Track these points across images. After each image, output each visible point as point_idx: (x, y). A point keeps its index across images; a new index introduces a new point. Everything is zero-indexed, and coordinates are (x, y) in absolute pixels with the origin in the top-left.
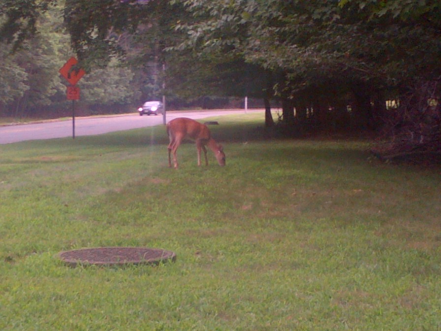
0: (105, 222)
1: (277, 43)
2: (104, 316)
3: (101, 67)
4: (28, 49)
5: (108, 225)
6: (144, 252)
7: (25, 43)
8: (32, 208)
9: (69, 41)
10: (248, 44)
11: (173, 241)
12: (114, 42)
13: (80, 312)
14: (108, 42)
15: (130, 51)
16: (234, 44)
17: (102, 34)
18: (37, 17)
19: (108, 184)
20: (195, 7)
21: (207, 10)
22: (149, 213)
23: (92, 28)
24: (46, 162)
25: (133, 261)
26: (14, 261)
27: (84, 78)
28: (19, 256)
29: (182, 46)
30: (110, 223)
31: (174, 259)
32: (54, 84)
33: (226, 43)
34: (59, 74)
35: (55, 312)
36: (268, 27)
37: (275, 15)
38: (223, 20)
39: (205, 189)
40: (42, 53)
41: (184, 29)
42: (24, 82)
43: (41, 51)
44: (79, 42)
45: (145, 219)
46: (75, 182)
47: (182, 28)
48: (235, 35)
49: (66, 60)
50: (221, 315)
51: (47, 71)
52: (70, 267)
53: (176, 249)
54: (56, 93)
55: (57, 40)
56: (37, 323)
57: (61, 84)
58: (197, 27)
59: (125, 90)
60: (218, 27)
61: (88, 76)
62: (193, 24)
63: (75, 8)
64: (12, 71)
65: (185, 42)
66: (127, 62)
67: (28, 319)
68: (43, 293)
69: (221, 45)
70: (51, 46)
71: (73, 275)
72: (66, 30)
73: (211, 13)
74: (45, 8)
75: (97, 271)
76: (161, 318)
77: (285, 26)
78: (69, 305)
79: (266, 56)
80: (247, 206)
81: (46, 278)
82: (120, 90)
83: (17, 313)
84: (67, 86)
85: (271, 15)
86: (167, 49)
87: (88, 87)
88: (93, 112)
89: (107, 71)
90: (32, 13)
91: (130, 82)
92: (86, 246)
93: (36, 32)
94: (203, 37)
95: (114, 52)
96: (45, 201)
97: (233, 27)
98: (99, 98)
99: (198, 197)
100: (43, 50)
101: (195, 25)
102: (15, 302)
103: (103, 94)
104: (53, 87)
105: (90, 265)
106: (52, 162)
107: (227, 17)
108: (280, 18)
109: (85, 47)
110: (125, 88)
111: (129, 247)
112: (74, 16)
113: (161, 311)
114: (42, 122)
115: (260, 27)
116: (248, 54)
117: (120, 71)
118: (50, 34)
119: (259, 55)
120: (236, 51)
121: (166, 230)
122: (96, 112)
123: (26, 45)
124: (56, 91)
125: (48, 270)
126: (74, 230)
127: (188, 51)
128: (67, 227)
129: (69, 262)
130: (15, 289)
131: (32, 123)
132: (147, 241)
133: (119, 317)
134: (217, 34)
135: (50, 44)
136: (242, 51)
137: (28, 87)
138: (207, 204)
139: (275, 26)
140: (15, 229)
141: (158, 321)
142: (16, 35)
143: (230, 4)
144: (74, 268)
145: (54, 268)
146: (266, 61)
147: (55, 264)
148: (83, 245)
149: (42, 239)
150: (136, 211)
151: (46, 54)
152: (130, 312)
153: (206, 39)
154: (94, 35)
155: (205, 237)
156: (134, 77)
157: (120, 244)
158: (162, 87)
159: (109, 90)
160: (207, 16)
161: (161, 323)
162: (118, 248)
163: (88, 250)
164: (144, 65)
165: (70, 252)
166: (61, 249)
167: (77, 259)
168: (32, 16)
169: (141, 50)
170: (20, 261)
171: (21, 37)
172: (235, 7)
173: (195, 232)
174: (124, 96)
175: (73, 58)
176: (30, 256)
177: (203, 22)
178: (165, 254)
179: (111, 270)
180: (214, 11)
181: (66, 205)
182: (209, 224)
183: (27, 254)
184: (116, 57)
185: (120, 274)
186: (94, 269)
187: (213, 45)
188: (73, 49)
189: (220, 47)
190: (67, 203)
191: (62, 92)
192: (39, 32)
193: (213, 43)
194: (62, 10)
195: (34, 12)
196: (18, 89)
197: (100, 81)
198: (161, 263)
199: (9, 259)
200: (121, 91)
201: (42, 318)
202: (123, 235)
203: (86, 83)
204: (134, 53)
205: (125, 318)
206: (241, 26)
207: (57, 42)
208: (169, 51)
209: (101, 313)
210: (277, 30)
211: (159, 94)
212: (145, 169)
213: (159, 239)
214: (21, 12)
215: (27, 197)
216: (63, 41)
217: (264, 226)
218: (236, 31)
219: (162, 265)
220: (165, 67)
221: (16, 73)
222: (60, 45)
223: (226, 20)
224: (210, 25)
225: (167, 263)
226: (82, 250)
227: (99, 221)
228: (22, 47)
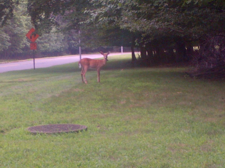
0: (51, 111)
1: (136, 18)
2: (51, 159)
3: (47, 33)
4: (9, 24)
5: (53, 113)
6: (71, 127)
7: (8, 21)
8: (14, 105)
9: (31, 20)
10: (121, 19)
11: (85, 120)
12: (53, 20)
13: (39, 158)
14: (50, 20)
15: (62, 24)
16: (114, 20)
17: (47, 16)
18: (13, 8)
19: (52, 92)
20: (94, 1)
21: (100, 2)
22: (73, 106)
23: (42, 13)
24: (20, 82)
25: (65, 131)
26: (5, 132)
27: (39, 38)
28: (7, 130)
29: (88, 21)
30: (53, 112)
32: (24, 42)
33: (110, 19)
34: (26, 37)
35: (26, 158)
36: (131, 11)
37: (135, 4)
38: (108, 7)
39: (102, 94)
40: (17, 27)
41: (88, 12)
42: (8, 41)
43: (16, 25)
44: (36, 20)
45: (71, 110)
46: (35, 91)
47: (87, 12)
48: (115, 15)
49: (29, 29)
50: (110, 157)
51: (20, 35)
52: (33, 135)
53: (87, 124)
54: (25, 47)
55: (24, 20)
56: (17, 164)
57: (27, 42)
58: (95, 11)
59: (60, 44)
60: (106, 11)
61: (41, 37)
62: (93, 10)
63: (33, 3)
64: (2, 36)
65: (89, 19)
66: (60, 30)
67: (12, 161)
68: (20, 148)
69: (108, 20)
70: (22, 23)
71: (35, 139)
72: (29, 15)
73: (102, 4)
74: (17, 3)
75: (47, 136)
76: (80, 160)
77: (140, 10)
78: (33, 154)
79: (131, 25)
80: (123, 102)
81: (21, 141)
82: (57, 44)
83: (6, 159)
84: (30, 43)
85: (133, 4)
86: (80, 23)
87: (41, 43)
88: (44, 56)
89: (51, 35)
90: (11, 6)
91: (63, 40)
92: (41, 124)
93: (13, 16)
94: (99, 16)
95: (53, 25)
96: (20, 101)
97: (113, 11)
98: (47, 49)
99: (98, 98)
100: (18, 24)
101: (94, 11)
102: (6, 153)
103: (49, 47)
104: (24, 43)
105: (44, 133)
106: (23, 82)
107: (111, 6)
108: (137, 6)
109: (39, 23)
110: (60, 43)
111: (64, 124)
112: (32, 7)
113: (80, 156)
114: (18, 62)
115: (127, 10)
116: (122, 24)
117: (57, 34)
118: (21, 17)
119: (127, 24)
120: (115, 23)
121: (82, 115)
122: (46, 56)
123: (8, 22)
124: (25, 45)
125: (22, 137)
126: (35, 116)
127: (91, 24)
128: (31, 114)
129: (32, 132)
130: (5, 147)
131: (13, 62)
132: (73, 121)
133: (58, 159)
134: (106, 14)
135: (21, 22)
136: (119, 23)
137: (10, 44)
138: (103, 101)
139: (135, 10)
140: (5, 116)
141: (78, 161)
142: (3, 17)
144: (35, 135)
145: (25, 136)
146: (131, 28)
147: (26, 134)
148: (40, 124)
149: (19, 121)
150: (67, 106)
151: (19, 27)
152: (64, 157)
153: (100, 17)
154: (43, 17)
155: (102, 118)
156: (64, 37)
157: (59, 123)
158: (79, 42)
159: (52, 44)
160: (100, 6)
161: (80, 162)
162: (58, 125)
163: (42, 126)
164: (69, 31)
165: (33, 127)
166: (29, 126)
167: (37, 131)
168: (11, 7)
169: (67, 23)
170: (8, 132)
171: (6, 18)
173: (97, 115)
174: (60, 47)
175: (33, 28)
176: (13, 130)
177: (98, 8)
178: (82, 127)
179: (54, 136)
180: (104, 3)
182: (104, 111)
183: (11, 129)
184: (55, 27)
185: (59, 138)
186: (46, 135)
187: (104, 20)
188: (32, 24)
189: (107, 21)
190: (31, 103)
191: (28, 46)
192: (15, 16)
194: (26, 4)
195: (12, 5)
196: (5, 45)
197: (47, 40)
198: (79, 132)
199: (2, 132)
200: (58, 45)
201: (19, 161)
202: (60, 118)
203: (40, 41)
204: (64, 25)
205: (61, 160)
206: (117, 10)
207: (25, 21)
208: (82, 23)
209: (49, 158)
210: (136, 12)
211: (77, 46)
212: (71, 84)
213: (78, 119)
214: (5, 6)
215: (11, 100)
216: (28, 20)
217: (132, 112)
218: (115, 13)
219: (80, 133)
220: (80, 32)
221: (4, 37)
222: (26, 22)
223: (110, 7)
224: (102, 10)
225: (83, 132)
226: (39, 126)
227: (48, 111)
228: (6, 23)
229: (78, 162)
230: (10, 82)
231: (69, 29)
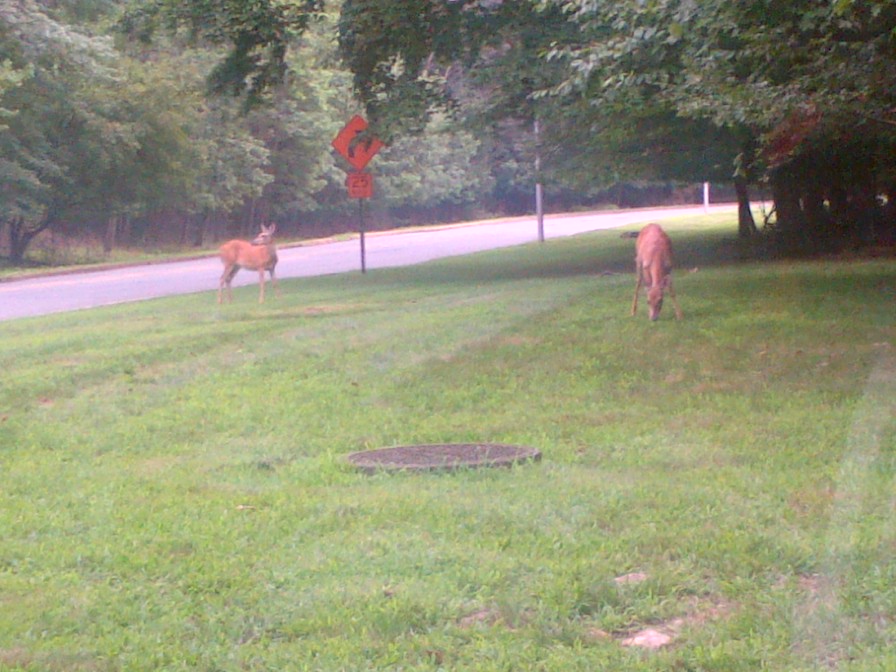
0: (423, 407)
1: (731, 79)
3: (413, 133)
5: (428, 412)
6: (487, 450)
7: (265, 93)
8: (296, 389)
9: (351, 85)
10: (683, 81)
11: (538, 431)
12: (435, 84)
14: (423, 84)
15: (469, 97)
16: (657, 82)
17: (413, 65)
18: (287, 41)
20: (584, 14)
21: (607, 19)
22: (500, 391)
23: (393, 57)
24: (314, 316)
25: (467, 463)
27: (380, 153)
28: (280, 462)
29: (565, 87)
30: (431, 409)
31: (538, 458)
32: (321, 169)
33: (643, 82)
34: (331, 148)
36: (714, 51)
38: (636, 38)
39: (603, 350)
40: (298, 109)
41: (564, 57)
42: (262, 167)
43: (294, 105)
44: (370, 87)
45: (493, 401)
46: (369, 346)
47: (559, 56)
48: (662, 65)
49: (342, 120)
51: (308, 144)
52: (366, 473)
53: (543, 443)
54: (326, 186)
55: (324, 83)
57: (335, 169)
58: (587, 54)
59: (462, 176)
60: (629, 50)
61: (388, 150)
62: (580, 48)
64: (240, 147)
65: (569, 81)
69: (636, 84)
70: (315, 94)
71: (371, 484)
72: (343, 64)
73: (613, 25)
74: (303, 23)
75: (410, 477)
79: (716, 103)
81: (327, 488)
82: (452, 175)
84: (347, 172)
85: (722, 26)
86: (536, 95)
87: (389, 172)
88: (399, 221)
89: (426, 140)
90: (278, 35)
91: (473, 159)
92: (391, 444)
93: (287, 71)
94: (602, 70)
95: (436, 103)
96: (316, 378)
97: (655, 50)
98: (411, 194)
99: (588, 364)
100: (299, 101)
101: (584, 50)
102: (283, 518)
103: (418, 185)
104: (321, 174)
105: (398, 469)
106: (322, 316)
107: (645, 32)
108: (735, 33)
109: (381, 96)
110: (463, 172)
111: (465, 443)
112: (357, 37)
113: (510, 524)
114: (300, 246)
115: (704, 49)
116: (683, 99)
117: (451, 139)
118: (313, 72)
119: (701, 101)
121: (527, 416)
122: (407, 221)
123: (268, 96)
124: (325, 182)
126: (370, 421)
127: (576, 94)
128: (357, 417)
129: (362, 467)
130: (278, 503)
131: (281, 248)
132: (494, 433)
134: (627, 64)
135: (312, 90)
136: (673, 96)
137: (271, 178)
138: (604, 374)
139: (727, 49)
140: (269, 422)
142: (248, 80)
143: (649, 7)
145: (339, 477)
146: (716, 114)
147: (341, 471)
148: (385, 444)
149: (318, 435)
150: (477, 389)
151: (304, 110)
153: (605, 75)
154: (397, 72)
155: (594, 426)
156: (479, 149)
157: (448, 440)
158: (534, 167)
159: (431, 176)
160: (606, 31)
162: (444, 446)
163: (394, 449)
164: (494, 127)
165: (364, 453)
166: (349, 449)
167: (375, 461)
168: (278, 41)
169: (490, 95)
171: (259, 83)
172: (658, 13)
173: (576, 417)
174: (460, 186)
175: (358, 119)
176: (298, 461)
177: (600, 42)
178: (523, 451)
179: (432, 475)
180: (619, 22)
181: (354, 384)
182: (602, 405)
183: (292, 459)
184: (441, 112)
185: (447, 481)
186: (404, 475)
187: (620, 83)
188: (357, 100)
189: (635, 88)
190: (356, 381)
191: (339, 184)
192: (292, 71)
193: (619, 81)
195: (282, 32)
196: (251, 181)
197: (412, 158)
198: (515, 463)
199: (265, 465)
200: (455, 178)
202: (454, 426)
203: (384, 163)
204: (478, 102)
206: (668, 47)
207: (326, 85)
208: (539, 97)
210: (730, 56)
211: (530, 180)
212: (497, 321)
213: (514, 430)
214: (257, 36)
215: (286, 373)
216: (337, 83)
218: (661, 58)
219: (518, 469)
220: (540, 127)
221: (248, 150)
222: (332, 92)
223: (643, 38)
224: (612, 48)
225: (526, 465)
226: (383, 450)
227: (412, 407)
228: (260, 102)
230: (278, 317)
231: (493, 117)
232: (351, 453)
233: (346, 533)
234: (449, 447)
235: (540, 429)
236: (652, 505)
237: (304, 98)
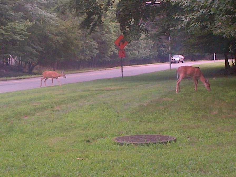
0: (138, 121)
1: (230, 23)
2: (138, 171)
3: (136, 40)
4: (98, 32)
5: (140, 123)
6: (159, 137)
7: (96, 28)
8: (100, 114)
9: (119, 26)
10: (214, 25)
11: (174, 130)
12: (142, 26)
13: (125, 169)
14: (139, 26)
15: (152, 30)
16: (207, 25)
17: (137, 22)
18: (102, 14)
19: (140, 101)
20: (185, 6)
21: (192, 7)
22: (162, 116)
23: (131, 19)
24: (107, 90)
25: (153, 142)
26: (91, 142)
27: (127, 46)
28: (93, 139)
29: (179, 27)
31: (175, 140)
32: (112, 49)
33: (203, 25)
34: (114, 44)
35: (112, 169)
36: (225, 15)
37: (229, 8)
38: (201, 12)
39: (192, 103)
40: (105, 33)
41: (180, 18)
42: (96, 48)
43: (105, 32)
44: (124, 27)
45: (160, 119)
46: (123, 100)
47: (178, 18)
48: (208, 20)
49: (118, 36)
50: (201, 170)
51: (108, 43)
52: (120, 145)
53: (176, 135)
54: (113, 54)
55: (113, 26)
56: (102, 175)
57: (115, 49)
58: (187, 17)
60: (198, 16)
61: (129, 44)
62: (184, 15)
63: (122, 9)
64: (90, 43)
65: (180, 25)
66: (150, 37)
67: (98, 172)
68: (106, 159)
69: (200, 26)
70: (110, 29)
71: (121, 150)
72: (117, 21)
73: (194, 8)
74: (106, 9)
75: (134, 147)
76: (168, 172)
77: (235, 14)
78: (119, 165)
79: (225, 31)
80: (215, 112)
81: (107, 151)
82: (146, 51)
83: (92, 169)
84: (118, 50)
85: (227, 8)
86: (171, 29)
87: (130, 50)
88: (132, 63)
89: (140, 42)
90: (99, 12)
91: (152, 47)
92: (129, 134)
93: (102, 22)
94: (190, 22)
95: (142, 31)
96: (107, 110)
97: (206, 16)
98: (136, 56)
99: (188, 107)
100: (106, 31)
101: (186, 16)
102: (92, 164)
104: (112, 51)
105: (131, 144)
106: (110, 90)
108: (232, 10)
109: (127, 29)
110: (149, 51)
111: (151, 134)
112: (121, 13)
113: (168, 168)
114: (106, 70)
115: (221, 15)
116: (215, 30)
117: (146, 42)
118: (109, 23)
119: (221, 30)
120: (208, 29)
121: (171, 125)
122: (134, 64)
123: (97, 29)
124: (113, 53)
125: (108, 147)
126: (122, 126)
127: (182, 29)
128: (118, 124)
129: (119, 143)
130: (91, 157)
131: (101, 70)
132: (161, 131)
133: (146, 171)
134: (198, 20)
135: (109, 28)
136: (212, 29)
137: (98, 51)
138: (193, 111)
139: (229, 15)
140: (91, 125)
142: (91, 24)
143: (205, 4)
144: (122, 145)
145: (112, 146)
146: (225, 34)
147: (112, 144)
148: (127, 134)
149: (106, 131)
150: (155, 115)
151: (107, 34)
152: (151, 169)
153: (192, 23)
154: (132, 23)
155: (192, 129)
156: (154, 44)
157: (146, 133)
158: (169, 49)
159: (141, 52)
160: (192, 11)
161: (168, 174)
162: (145, 135)
163: (129, 136)
164: (159, 38)
165: (120, 137)
166: (115, 136)
167: (124, 141)
168: (99, 14)
169: (157, 30)
170: (94, 142)
171: (94, 25)
172: (207, 5)
173: (187, 126)
174: (148, 54)
175: (121, 35)
176: (99, 140)
177: (190, 13)
178: (171, 138)
179: (142, 146)
180: (196, 8)
181: (118, 113)
182: (194, 122)
183: (97, 139)
184: (144, 34)
185: (146, 149)
186: (133, 146)
187: (196, 26)
188: (121, 30)
189: (200, 27)
190: (118, 112)
191: (116, 53)
192: (104, 23)
193: (196, 25)
194: (115, 10)
195: (101, 12)
196: (93, 52)
197: (136, 47)
198: (168, 142)
199: (88, 141)
200: (147, 52)
201: (105, 172)
202: (148, 128)
203: (129, 48)
204: (154, 32)
205: (149, 172)
206: (210, 15)
207: (113, 27)
208: (172, 29)
209: (136, 170)
210: (230, 16)
211: (168, 53)
212: (160, 93)
213: (167, 130)
214: (94, 12)
215: (98, 109)
216: (116, 27)
217: (224, 123)
218: (208, 18)
219: (169, 144)
220: (170, 38)
221: (92, 44)
222: (115, 29)
223: (203, 12)
224: (194, 15)
225: (171, 143)
226: (126, 136)
227: (135, 121)
228: (94, 30)
229: (166, 174)
230: (97, 90)
231: (158, 35)
232: (116, 137)
233: (112, 171)
234: (147, 136)
235: (175, 129)
236: (216, 162)
237: (107, 31)
